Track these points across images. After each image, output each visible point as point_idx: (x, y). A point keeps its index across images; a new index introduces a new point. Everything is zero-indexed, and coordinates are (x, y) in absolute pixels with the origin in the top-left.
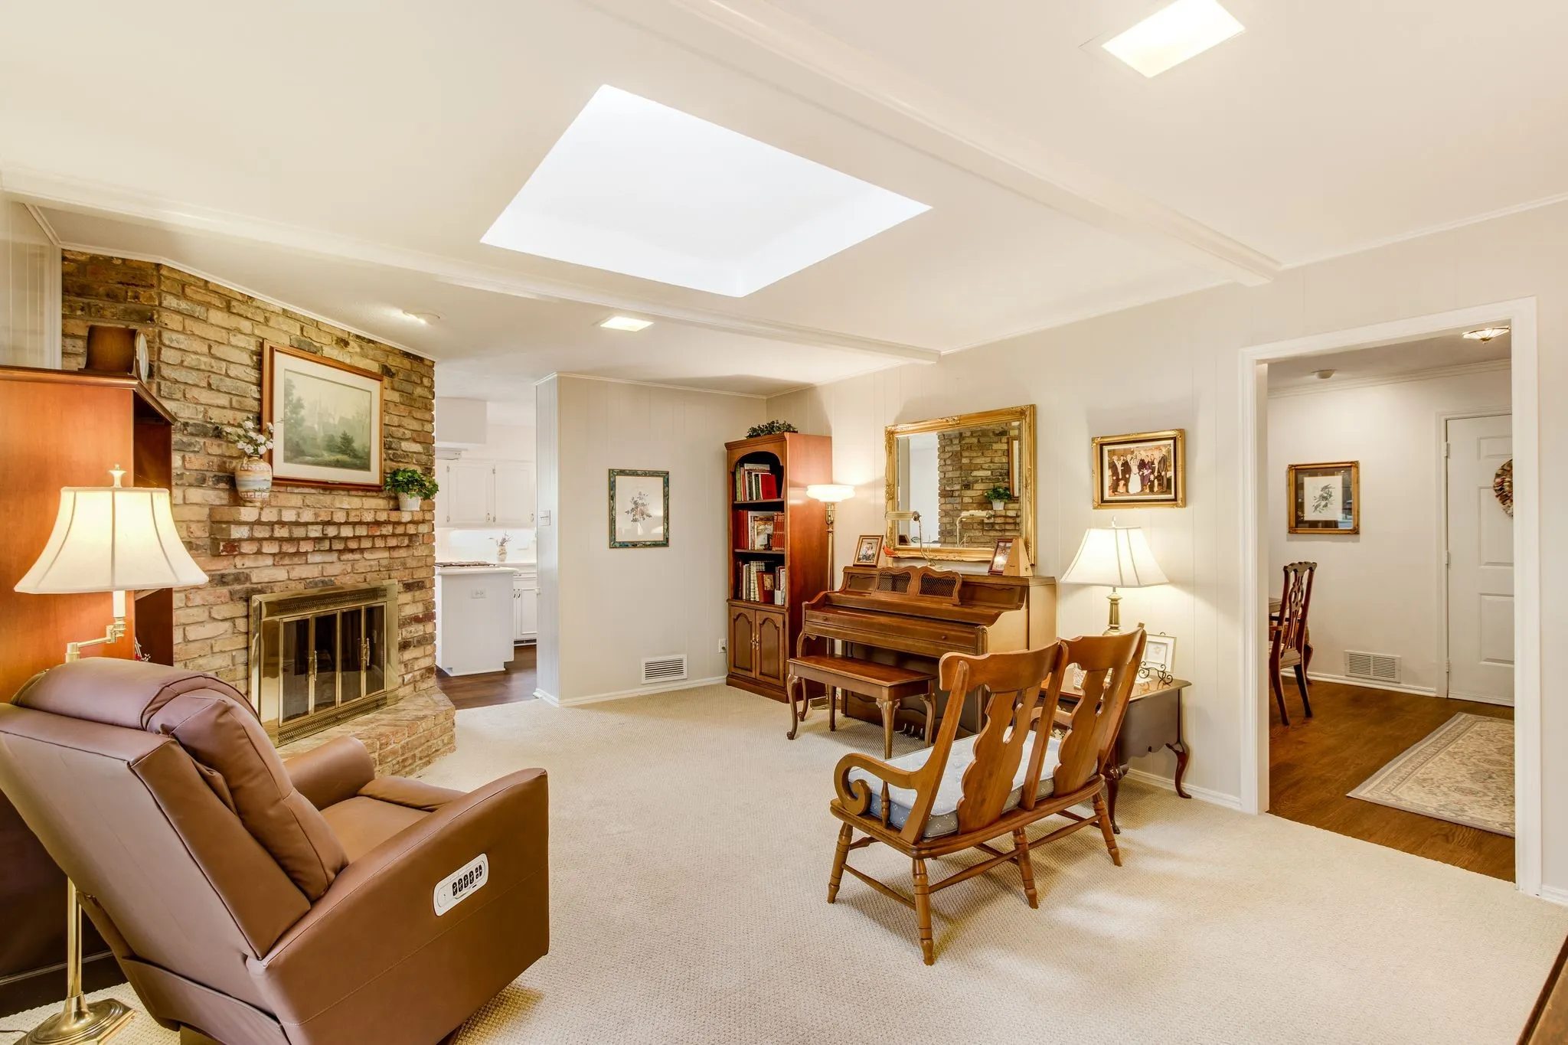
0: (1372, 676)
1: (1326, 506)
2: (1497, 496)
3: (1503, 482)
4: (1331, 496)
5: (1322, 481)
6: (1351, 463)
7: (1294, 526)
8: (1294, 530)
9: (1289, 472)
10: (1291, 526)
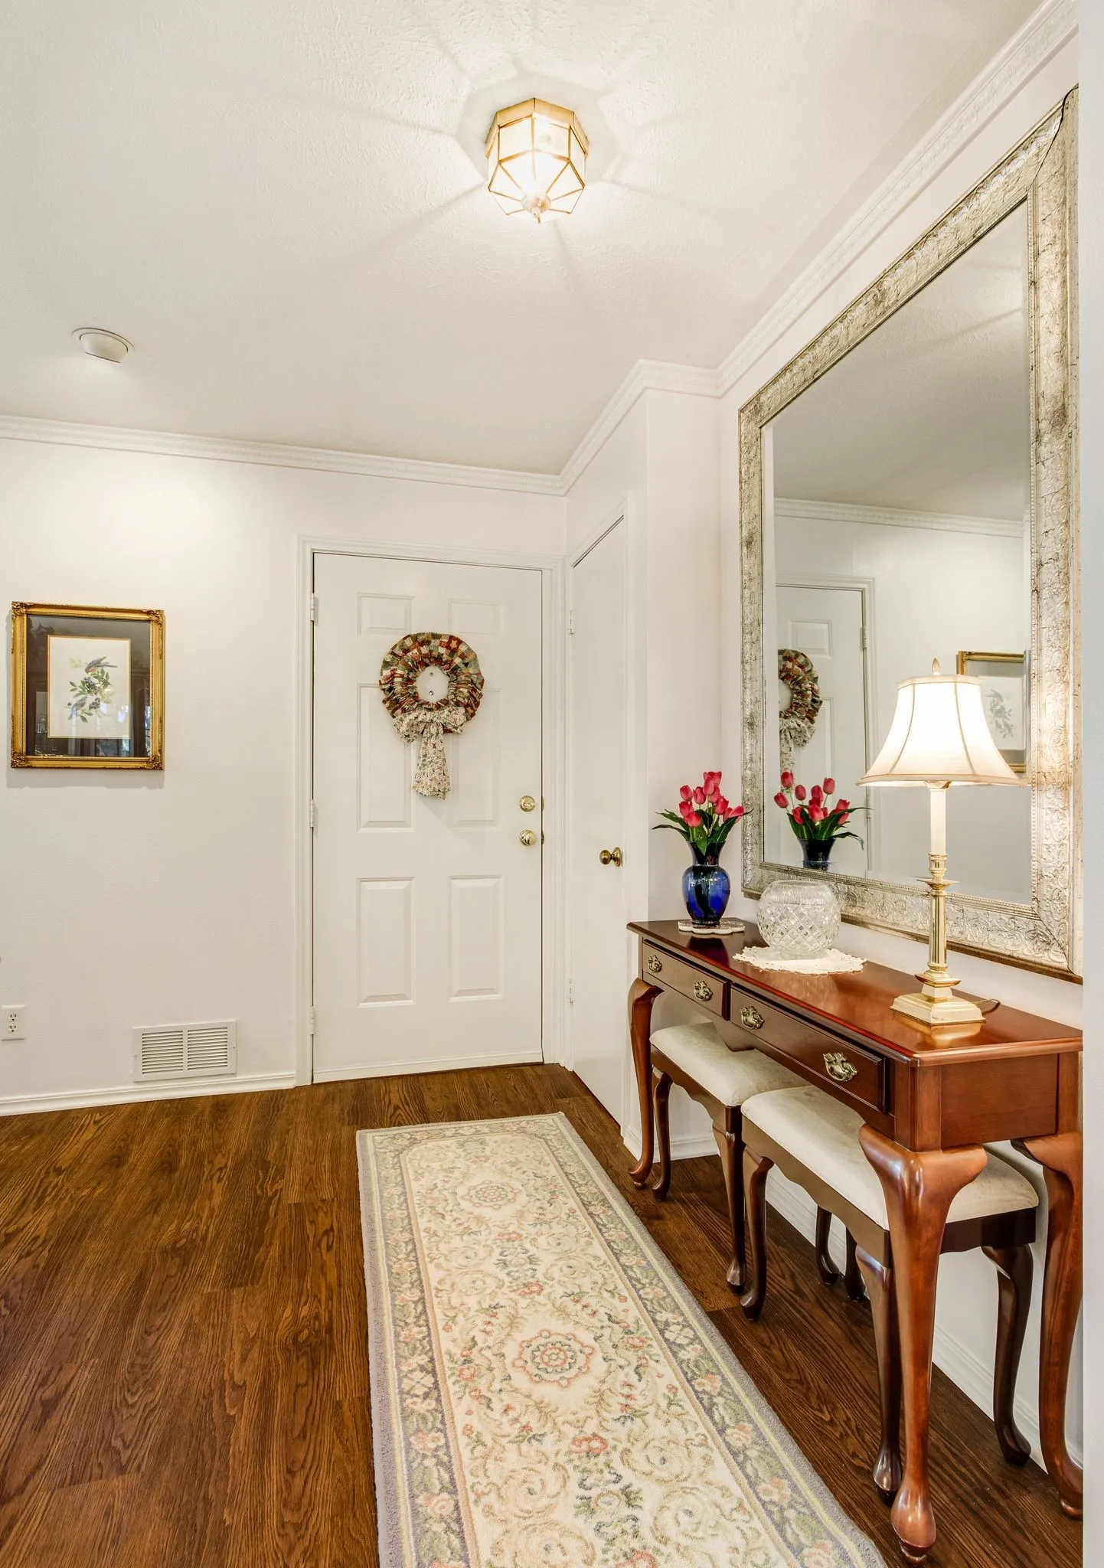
0: (185, 1073)
1: (95, 705)
2: (384, 702)
3: (393, 676)
4: (105, 684)
5: (88, 649)
6: (148, 613)
7: (24, 750)
8: (27, 760)
9: (14, 621)
10: (18, 751)
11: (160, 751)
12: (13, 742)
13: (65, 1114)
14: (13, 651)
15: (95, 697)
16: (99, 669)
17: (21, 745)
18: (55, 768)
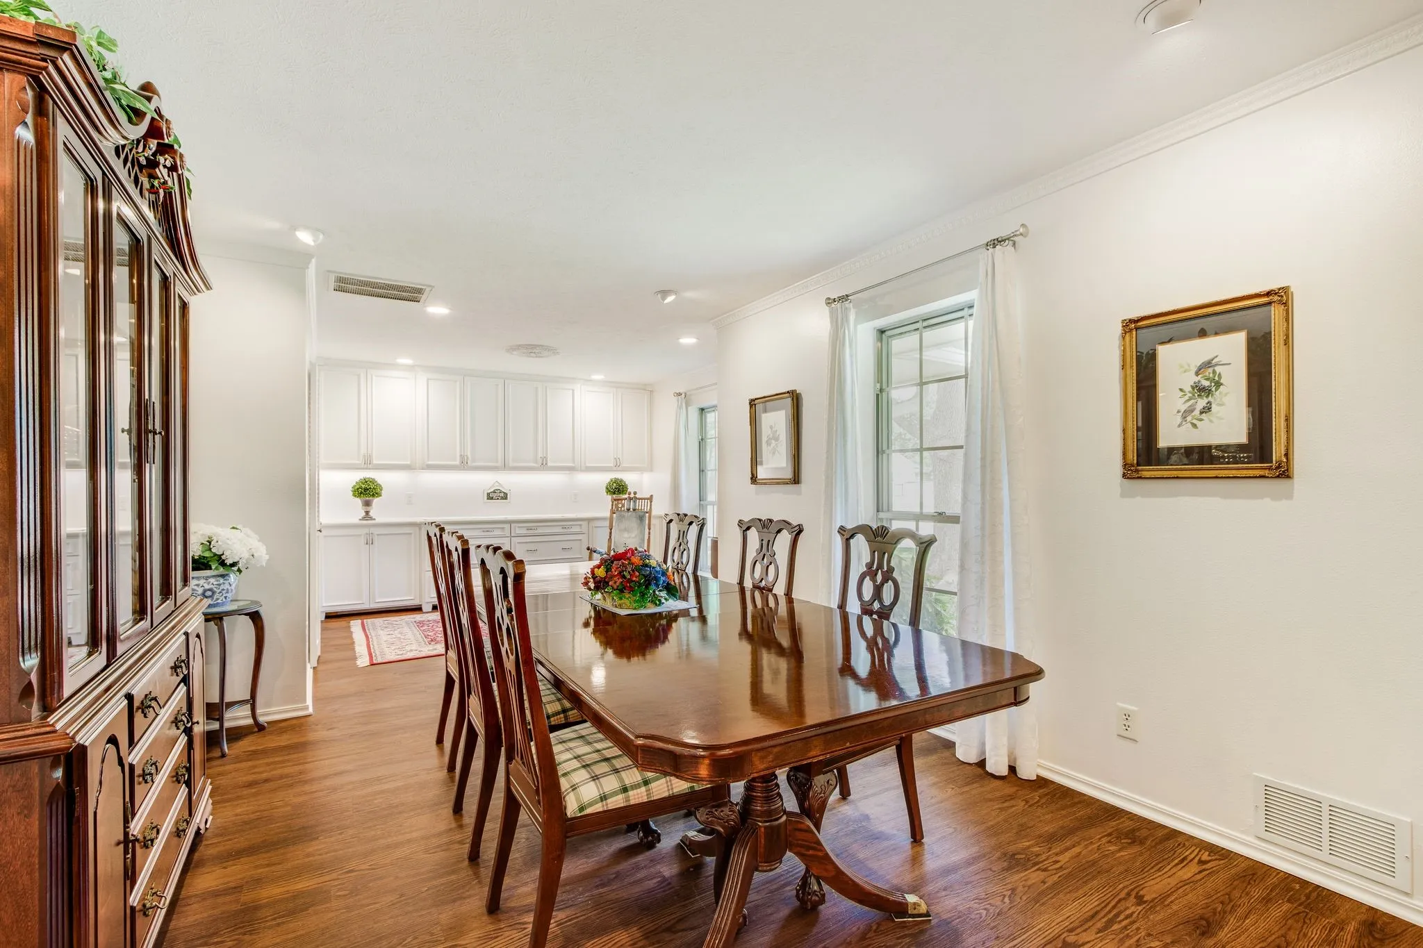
1: (1207, 409)
4: (1218, 384)
5: (1197, 350)
6: (1268, 294)
7: (1135, 462)
8: (1137, 471)
9: (1124, 338)
10: (1129, 462)
11: (1286, 455)
12: (1124, 454)
13: (1174, 834)
14: (1123, 367)
15: (1206, 400)
16: (1210, 370)
17: (1132, 457)
18: (1163, 478)
